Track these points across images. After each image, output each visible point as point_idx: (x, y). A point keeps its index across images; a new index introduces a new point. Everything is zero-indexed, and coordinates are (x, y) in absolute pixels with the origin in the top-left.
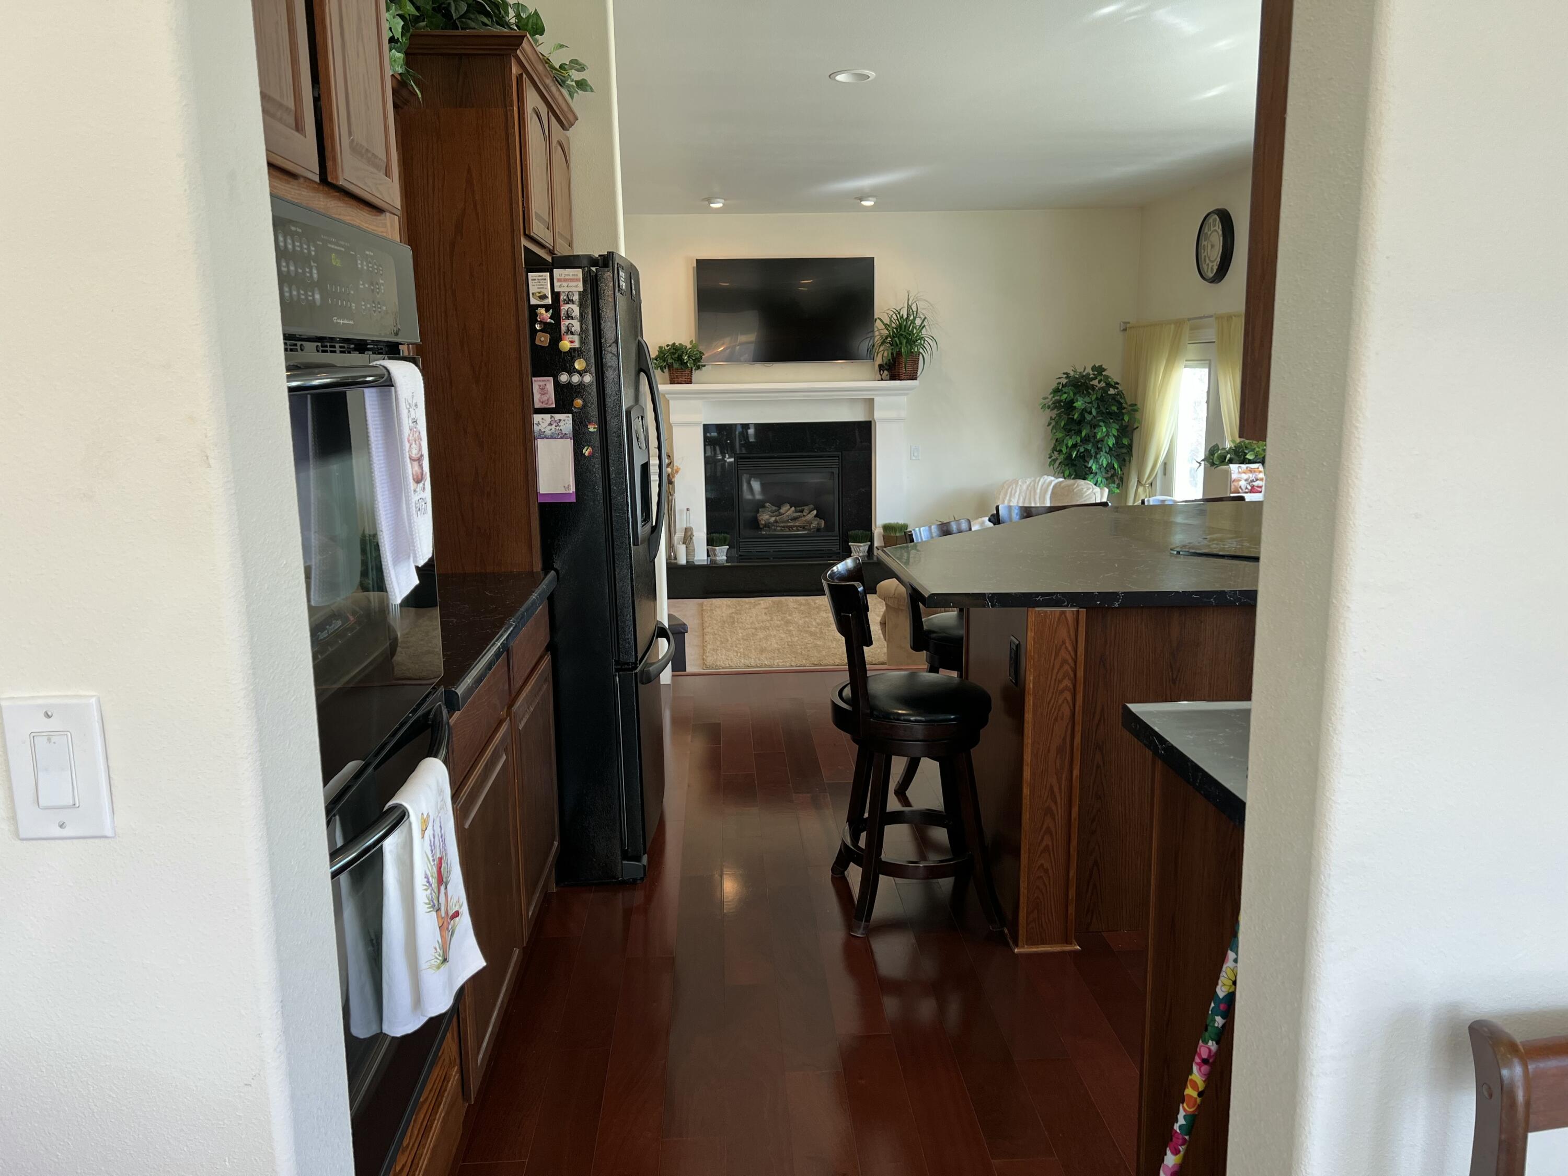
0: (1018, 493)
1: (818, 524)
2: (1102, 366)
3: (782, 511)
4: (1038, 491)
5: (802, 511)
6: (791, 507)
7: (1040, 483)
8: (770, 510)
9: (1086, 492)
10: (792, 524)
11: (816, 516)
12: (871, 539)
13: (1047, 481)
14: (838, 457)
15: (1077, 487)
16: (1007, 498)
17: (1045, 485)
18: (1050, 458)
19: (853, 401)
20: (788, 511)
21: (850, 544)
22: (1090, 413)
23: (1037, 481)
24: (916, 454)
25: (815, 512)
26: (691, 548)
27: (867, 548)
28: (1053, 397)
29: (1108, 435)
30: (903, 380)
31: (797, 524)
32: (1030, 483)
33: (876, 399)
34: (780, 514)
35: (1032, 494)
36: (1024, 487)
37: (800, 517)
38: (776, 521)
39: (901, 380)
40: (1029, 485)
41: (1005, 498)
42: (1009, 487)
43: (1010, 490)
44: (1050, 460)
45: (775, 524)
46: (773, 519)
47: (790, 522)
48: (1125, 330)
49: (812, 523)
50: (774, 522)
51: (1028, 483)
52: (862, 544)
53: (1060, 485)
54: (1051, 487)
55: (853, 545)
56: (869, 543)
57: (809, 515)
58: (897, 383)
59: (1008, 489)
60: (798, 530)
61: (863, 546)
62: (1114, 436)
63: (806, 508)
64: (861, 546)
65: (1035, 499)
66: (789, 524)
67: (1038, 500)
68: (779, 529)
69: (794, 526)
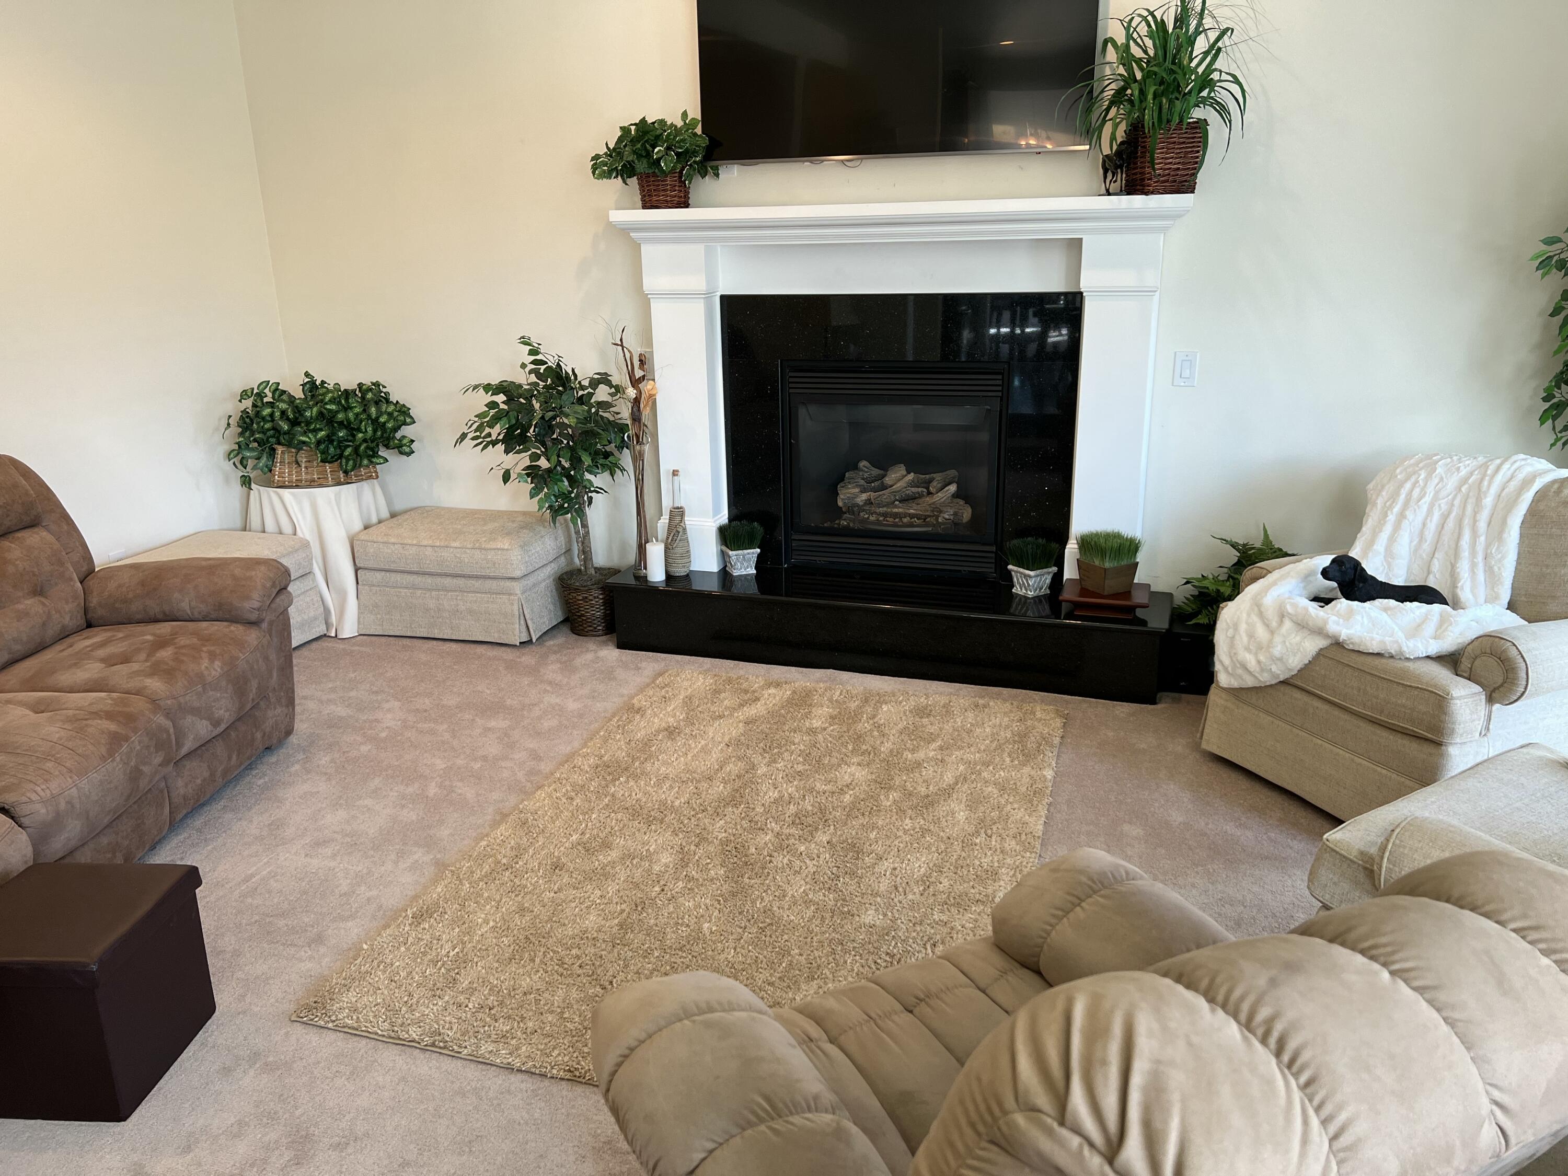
0: (1427, 499)
1: (955, 514)
3: (888, 480)
4: (1488, 501)
5: (927, 483)
6: (909, 473)
7: (1499, 479)
8: (866, 475)
10: (901, 510)
11: (956, 496)
12: (1059, 562)
13: (1521, 476)
14: (1002, 374)
16: (1397, 509)
17: (1513, 485)
18: (1545, 399)
19: (1040, 245)
20: (899, 478)
21: (1010, 567)
23: (1492, 468)
24: (1187, 373)
25: (953, 488)
26: (679, 551)
27: (1048, 579)
30: (1152, 193)
31: (912, 511)
32: (1471, 474)
33: (1086, 240)
34: (884, 487)
35: (1469, 509)
36: (1452, 483)
37: (921, 496)
38: (869, 502)
39: (1146, 194)
40: (1464, 481)
41: (1391, 507)
42: (1407, 479)
43: (1408, 486)
44: (1547, 405)
45: (867, 508)
46: (864, 496)
47: (896, 507)
49: (941, 512)
50: (865, 504)
51: (1463, 472)
52: (1032, 573)
53: (1559, 491)
54: (1528, 496)
55: (1016, 572)
56: (1055, 569)
57: (939, 494)
58: (1137, 201)
59: (1401, 485)
60: (912, 525)
61: (1036, 576)
63: (938, 477)
64: (1030, 576)
65: (1475, 521)
66: (896, 510)
67: (1482, 525)
68: (872, 518)
69: (906, 515)
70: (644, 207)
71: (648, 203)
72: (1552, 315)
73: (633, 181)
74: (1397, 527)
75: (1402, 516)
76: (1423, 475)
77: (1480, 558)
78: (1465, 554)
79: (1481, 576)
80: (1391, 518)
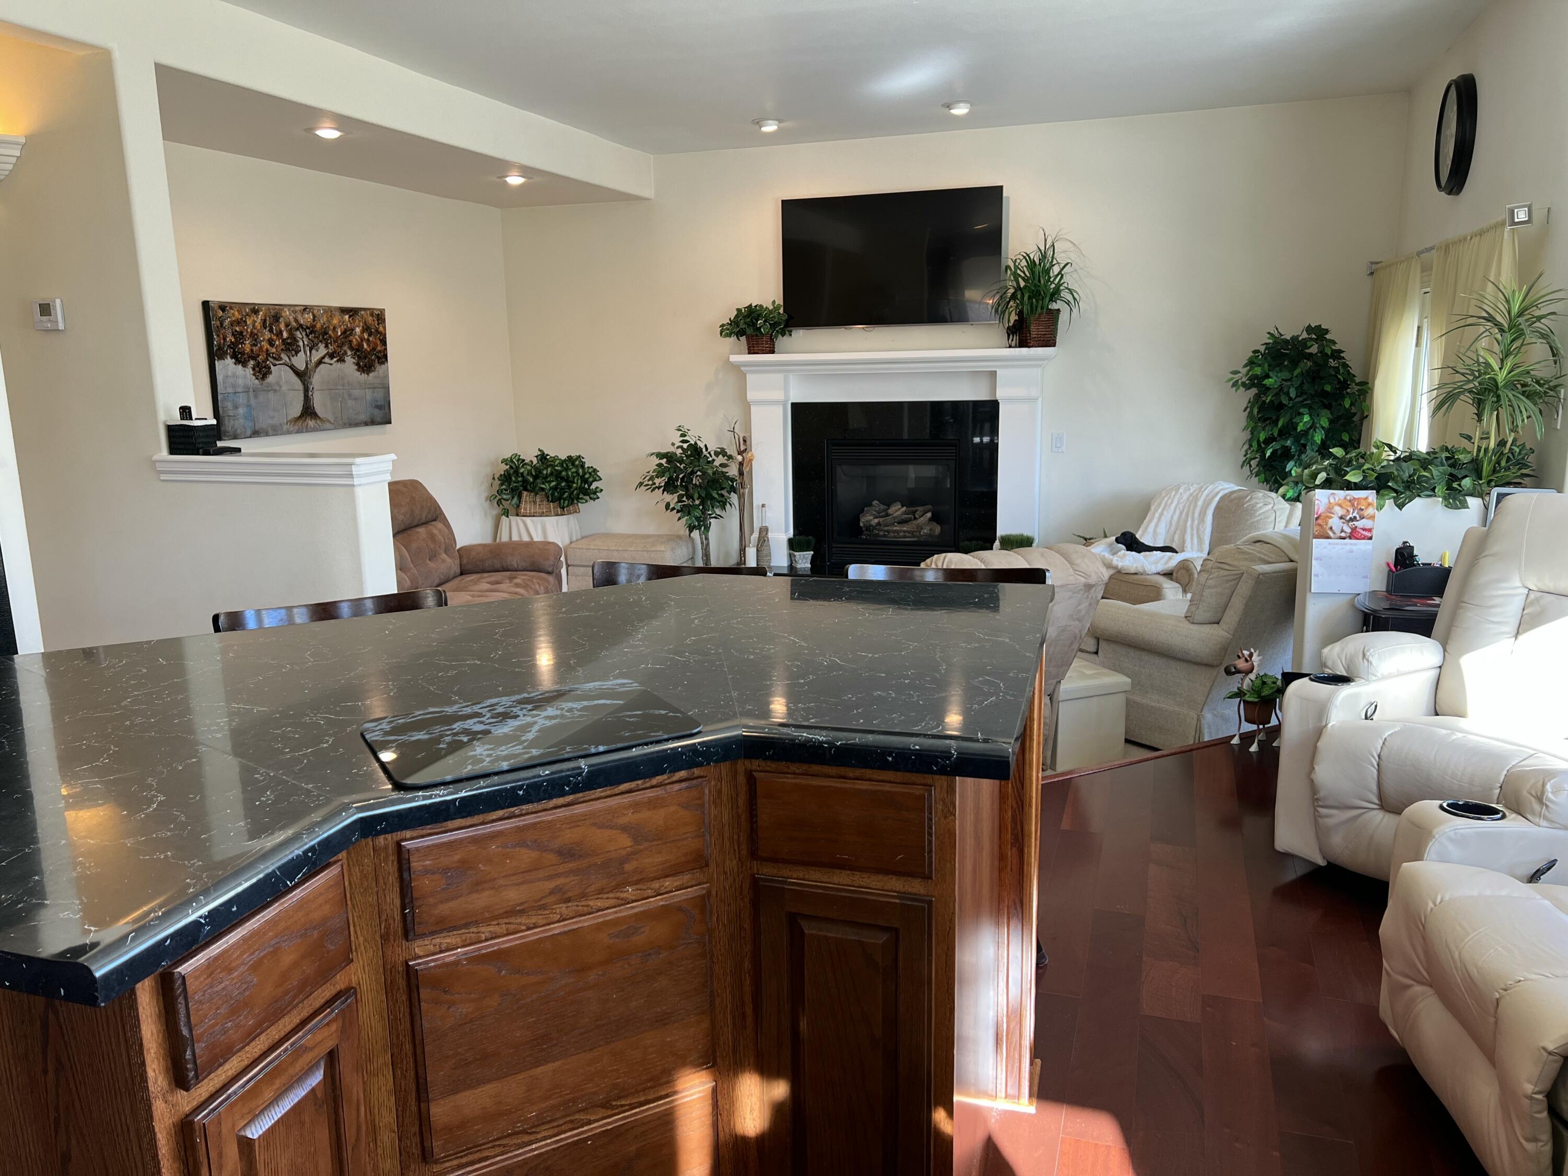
0: (1174, 505)
1: (931, 530)
2: (1325, 326)
3: (890, 511)
5: (914, 513)
6: (903, 506)
8: (877, 509)
9: (1260, 508)
10: (898, 528)
11: (931, 520)
14: (956, 446)
15: (1249, 501)
16: (1160, 511)
17: (1212, 494)
19: (973, 374)
20: (897, 510)
22: (1288, 394)
24: (1058, 445)
25: (929, 515)
26: (764, 552)
28: (1249, 371)
29: (1313, 427)
30: (1032, 347)
31: (905, 529)
32: (1195, 491)
33: (1000, 372)
34: (887, 515)
35: (1192, 507)
36: (1185, 497)
38: (879, 524)
39: (1029, 347)
40: (1191, 495)
41: (1157, 510)
42: (1166, 495)
43: (1166, 499)
45: (878, 527)
46: (876, 521)
47: (895, 526)
48: (1372, 273)
49: (922, 528)
50: (877, 525)
51: (1191, 491)
54: (1217, 499)
57: (921, 519)
58: (1024, 351)
59: (1163, 499)
60: (905, 537)
62: (1323, 428)
63: (920, 509)
65: (1193, 513)
66: (895, 528)
67: (1196, 515)
68: (881, 533)
69: (901, 531)
70: (749, 353)
71: (751, 351)
73: (743, 339)
74: (1159, 519)
75: (1162, 514)
76: (1173, 493)
77: (1195, 531)
78: (1189, 530)
79: (1195, 541)
80: (1157, 515)
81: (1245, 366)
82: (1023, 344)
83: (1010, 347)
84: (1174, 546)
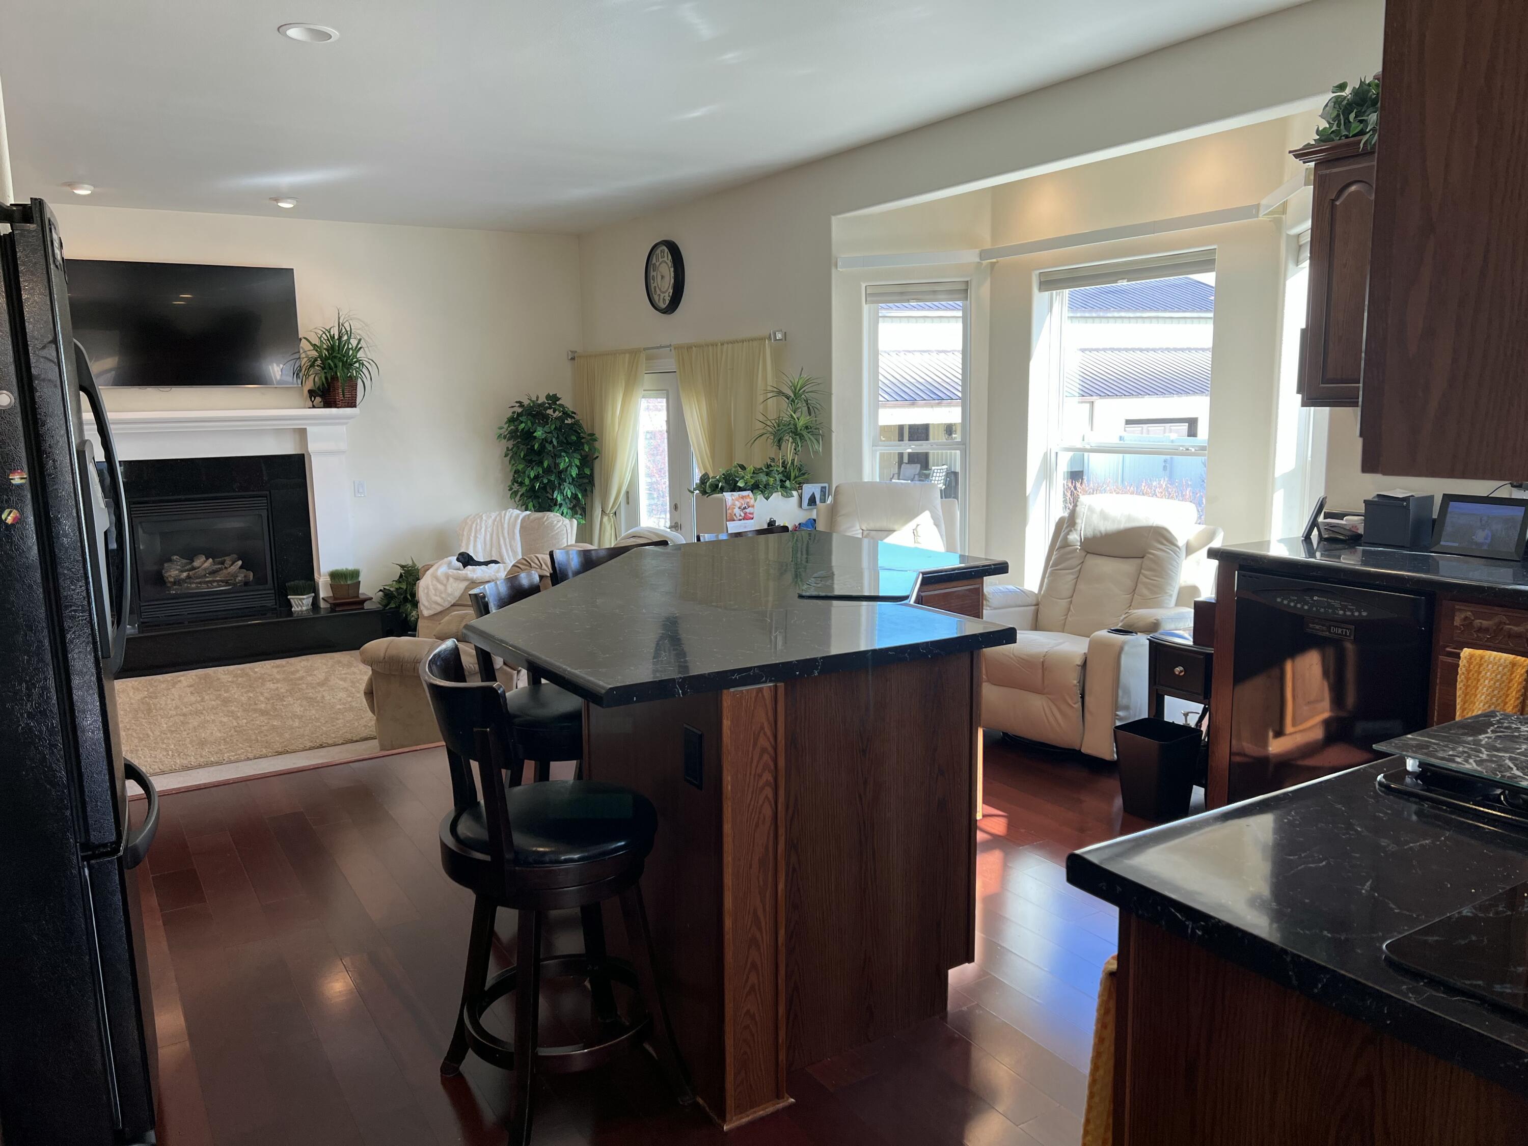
0: (483, 529)
1: (245, 576)
2: (556, 395)
3: (196, 564)
4: (506, 526)
5: (223, 563)
6: (207, 559)
7: (507, 518)
8: (180, 563)
9: (557, 524)
10: (211, 579)
11: (241, 567)
12: (314, 589)
13: (514, 515)
14: (267, 497)
15: (546, 520)
16: (473, 535)
17: (512, 519)
18: (509, 490)
19: (278, 432)
20: (203, 563)
21: (289, 597)
22: (551, 442)
23: (503, 515)
24: (361, 490)
25: (240, 563)
27: (311, 600)
28: (509, 427)
29: (570, 465)
30: (341, 407)
31: (218, 579)
32: (496, 517)
33: (309, 429)
34: (194, 568)
35: (499, 530)
36: (490, 522)
37: (221, 569)
38: (189, 577)
39: (338, 408)
40: (495, 520)
41: (470, 535)
42: (473, 523)
44: (511, 492)
45: (188, 581)
46: (185, 574)
47: (208, 577)
48: (573, 359)
49: (237, 576)
50: (186, 579)
51: (493, 517)
52: (304, 597)
53: (528, 518)
54: (519, 521)
55: (292, 599)
56: (313, 594)
57: (232, 567)
58: (334, 411)
59: (471, 526)
60: (220, 586)
61: (307, 598)
62: (577, 466)
63: (227, 558)
64: (304, 599)
65: (503, 534)
66: (207, 579)
67: (506, 535)
68: (193, 586)
69: (214, 581)
72: (505, 457)
74: (475, 541)
75: (476, 537)
76: (479, 521)
77: (509, 547)
78: (503, 546)
79: (510, 553)
80: (472, 538)
81: (506, 423)
82: (328, 404)
83: (314, 407)
84: (493, 559)
